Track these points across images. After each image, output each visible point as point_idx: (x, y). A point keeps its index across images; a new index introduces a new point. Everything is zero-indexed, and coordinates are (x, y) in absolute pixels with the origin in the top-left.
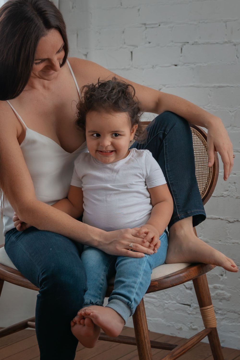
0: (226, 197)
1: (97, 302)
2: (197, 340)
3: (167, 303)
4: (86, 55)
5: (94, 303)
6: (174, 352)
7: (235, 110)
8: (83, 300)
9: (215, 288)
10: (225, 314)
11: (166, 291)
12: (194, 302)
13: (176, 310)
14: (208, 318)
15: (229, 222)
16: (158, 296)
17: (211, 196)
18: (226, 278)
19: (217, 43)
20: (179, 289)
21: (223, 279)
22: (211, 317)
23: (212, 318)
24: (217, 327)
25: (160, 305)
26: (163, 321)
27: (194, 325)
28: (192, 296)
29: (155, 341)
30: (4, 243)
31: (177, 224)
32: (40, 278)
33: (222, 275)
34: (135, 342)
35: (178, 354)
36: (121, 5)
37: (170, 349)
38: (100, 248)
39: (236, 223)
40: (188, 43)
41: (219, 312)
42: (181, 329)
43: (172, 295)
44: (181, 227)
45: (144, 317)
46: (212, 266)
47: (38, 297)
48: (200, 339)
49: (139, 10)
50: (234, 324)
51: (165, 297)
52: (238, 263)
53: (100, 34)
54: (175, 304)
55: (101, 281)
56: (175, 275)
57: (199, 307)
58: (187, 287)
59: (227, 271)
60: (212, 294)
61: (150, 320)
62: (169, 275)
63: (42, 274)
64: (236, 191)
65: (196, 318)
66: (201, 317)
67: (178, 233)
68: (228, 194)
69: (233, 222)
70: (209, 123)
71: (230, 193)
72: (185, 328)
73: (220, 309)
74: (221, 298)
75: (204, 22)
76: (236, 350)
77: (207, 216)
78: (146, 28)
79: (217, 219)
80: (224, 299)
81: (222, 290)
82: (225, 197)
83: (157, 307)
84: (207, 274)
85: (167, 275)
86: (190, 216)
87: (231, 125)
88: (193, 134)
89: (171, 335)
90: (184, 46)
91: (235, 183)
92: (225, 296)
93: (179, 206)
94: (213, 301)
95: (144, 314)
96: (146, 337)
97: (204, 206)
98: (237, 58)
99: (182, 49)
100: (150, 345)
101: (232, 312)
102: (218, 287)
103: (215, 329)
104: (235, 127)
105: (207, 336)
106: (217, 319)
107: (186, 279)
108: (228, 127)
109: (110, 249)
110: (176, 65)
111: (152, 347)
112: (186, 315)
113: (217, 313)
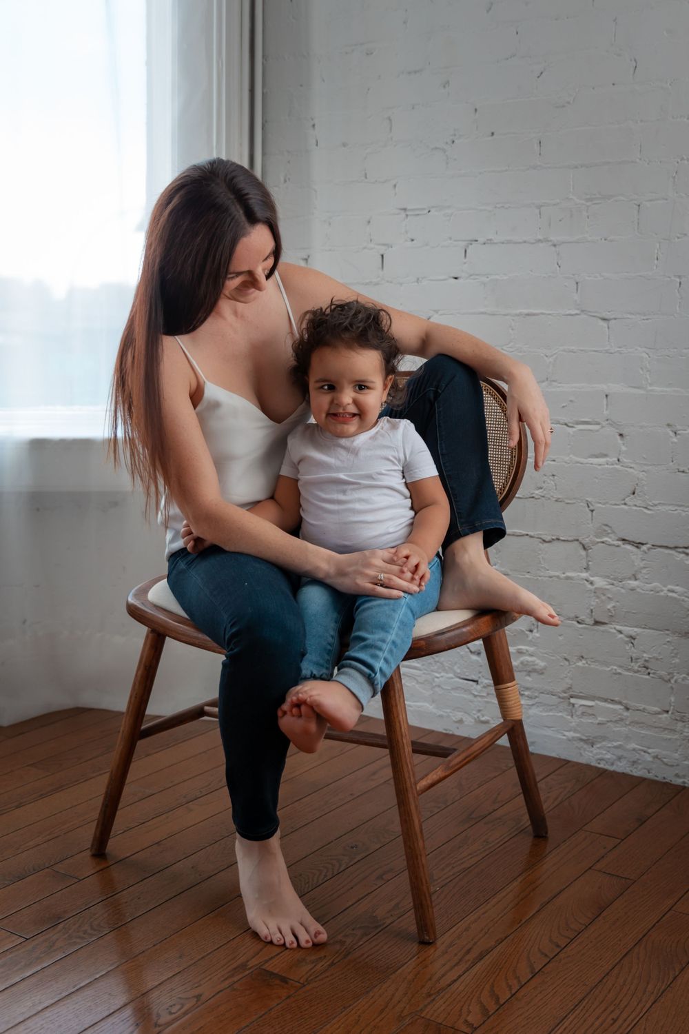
0: (539, 499)
1: (322, 675)
2: (489, 741)
3: (437, 678)
4: (306, 260)
5: (318, 675)
6: (450, 761)
7: (555, 354)
8: (299, 670)
9: (520, 652)
10: (536, 697)
11: (437, 656)
12: (483, 677)
13: (453, 689)
14: (508, 703)
15: (544, 541)
16: (423, 665)
17: (514, 496)
18: (538, 635)
19: (525, 242)
20: (458, 653)
21: (533, 638)
22: (513, 702)
23: (515, 703)
24: (523, 719)
25: (426, 681)
26: (431, 707)
27: (483, 716)
28: (481, 666)
29: (418, 741)
30: (166, 573)
31: (458, 544)
32: (227, 632)
33: (531, 631)
34: (386, 742)
35: (457, 764)
36: (366, 178)
37: (445, 756)
38: (328, 581)
39: (556, 543)
40: (477, 241)
41: (526, 693)
42: (461, 721)
43: (446, 664)
44: (465, 549)
45: (402, 701)
46: (516, 615)
47: (224, 664)
48: (495, 739)
49: (395, 186)
50: (551, 714)
51: (436, 667)
52: (558, 610)
53: (330, 224)
54: (452, 678)
55: (330, 640)
56: (454, 630)
57: (493, 684)
58: (473, 650)
59: (540, 623)
60: (515, 663)
61: (410, 706)
62: (443, 629)
63: (232, 626)
64: (556, 489)
65: (487, 702)
66: (496, 702)
67: (458, 559)
68: (543, 495)
69: (549, 542)
70: (511, 374)
71: (545, 492)
72: (469, 720)
73: (528, 689)
74: (529, 669)
75: (503, 207)
76: (555, 759)
77: (508, 531)
78: (407, 215)
79: (523, 535)
80: (535, 671)
81: (531, 655)
82: (536, 499)
83: (421, 683)
84: (506, 628)
85: (440, 630)
86: (479, 531)
87: (547, 379)
88: (484, 393)
89: (444, 732)
90: (470, 246)
91: (553, 475)
92: (536, 667)
93: (460, 513)
94: (516, 675)
95: (402, 697)
96: (404, 735)
97: (503, 514)
98: (558, 268)
99: (466, 251)
100: (411, 750)
101: (548, 694)
102: (525, 651)
103: (520, 722)
104: (554, 381)
105: (506, 734)
106: (522, 705)
107: (472, 637)
108: (543, 381)
109: (344, 584)
110: (456, 278)
111: (414, 751)
112: (471, 697)
113: (522, 695)
